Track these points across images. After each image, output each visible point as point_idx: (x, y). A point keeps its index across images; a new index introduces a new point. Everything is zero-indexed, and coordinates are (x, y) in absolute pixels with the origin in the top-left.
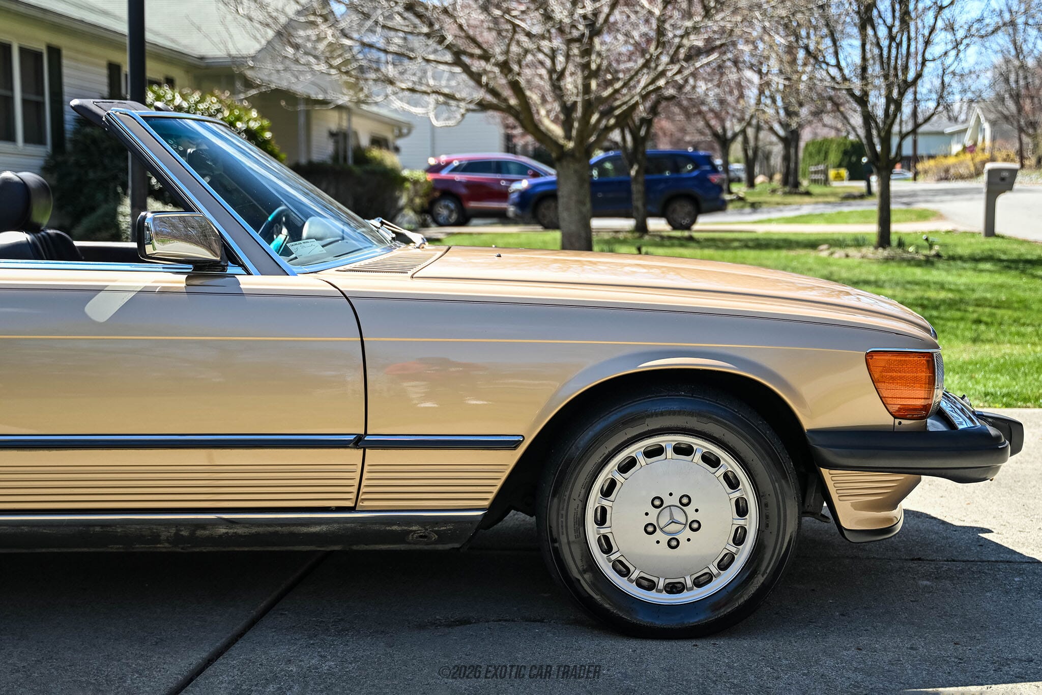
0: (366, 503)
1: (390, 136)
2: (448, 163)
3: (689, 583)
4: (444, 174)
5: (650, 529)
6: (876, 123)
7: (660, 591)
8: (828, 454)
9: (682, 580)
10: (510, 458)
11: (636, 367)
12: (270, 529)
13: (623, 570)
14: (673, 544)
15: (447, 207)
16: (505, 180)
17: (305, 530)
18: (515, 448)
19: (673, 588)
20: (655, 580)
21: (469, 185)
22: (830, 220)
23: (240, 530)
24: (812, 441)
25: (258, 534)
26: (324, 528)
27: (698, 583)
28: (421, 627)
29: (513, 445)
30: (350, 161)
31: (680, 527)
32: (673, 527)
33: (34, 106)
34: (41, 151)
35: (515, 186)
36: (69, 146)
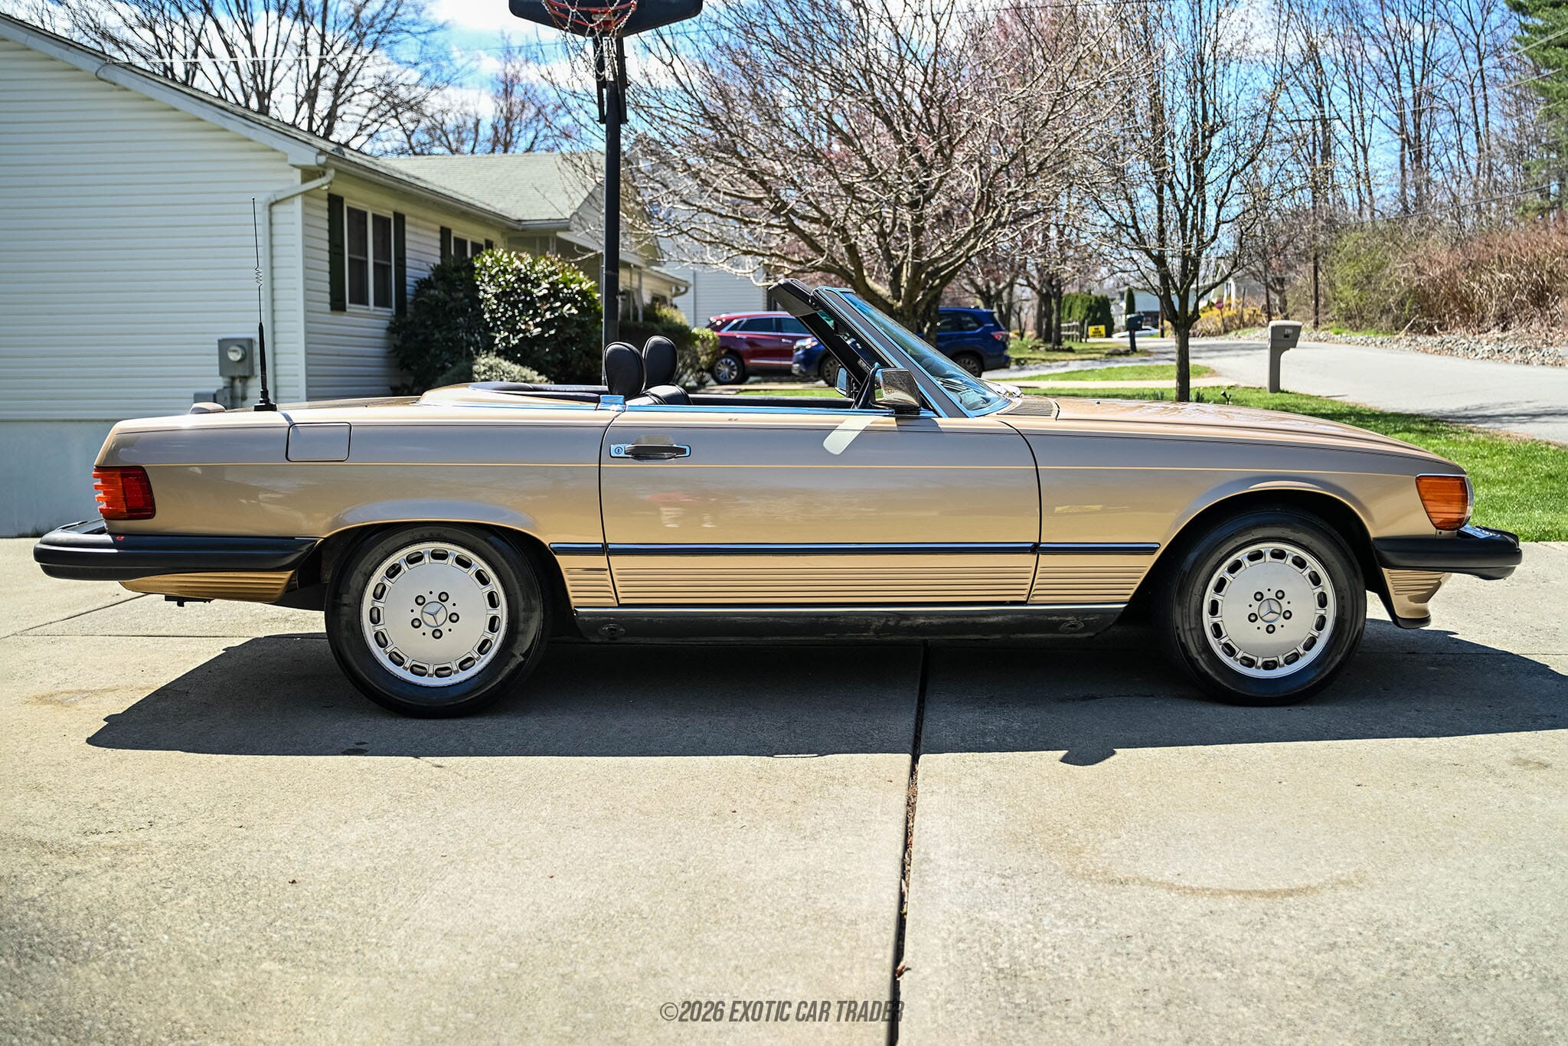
0: (1036, 598)
1: (667, 294)
2: (729, 321)
3: (1282, 661)
4: (724, 332)
5: (1253, 618)
6: (1173, 281)
7: (1258, 668)
8: (1389, 556)
9: (1275, 659)
10: (1148, 562)
11: (1247, 488)
12: (958, 620)
13: (1230, 650)
14: (1271, 629)
15: (728, 364)
16: (788, 338)
17: (985, 620)
18: (1153, 554)
19: (1269, 666)
20: (1255, 659)
21: (750, 342)
22: (1104, 376)
23: (935, 621)
24: (1378, 546)
25: (948, 624)
26: (1000, 618)
27: (1288, 662)
28: (1063, 700)
29: (1150, 550)
30: (640, 319)
31: (1275, 616)
32: (1271, 616)
33: (381, 270)
34: (388, 312)
35: (799, 344)
36: (410, 308)
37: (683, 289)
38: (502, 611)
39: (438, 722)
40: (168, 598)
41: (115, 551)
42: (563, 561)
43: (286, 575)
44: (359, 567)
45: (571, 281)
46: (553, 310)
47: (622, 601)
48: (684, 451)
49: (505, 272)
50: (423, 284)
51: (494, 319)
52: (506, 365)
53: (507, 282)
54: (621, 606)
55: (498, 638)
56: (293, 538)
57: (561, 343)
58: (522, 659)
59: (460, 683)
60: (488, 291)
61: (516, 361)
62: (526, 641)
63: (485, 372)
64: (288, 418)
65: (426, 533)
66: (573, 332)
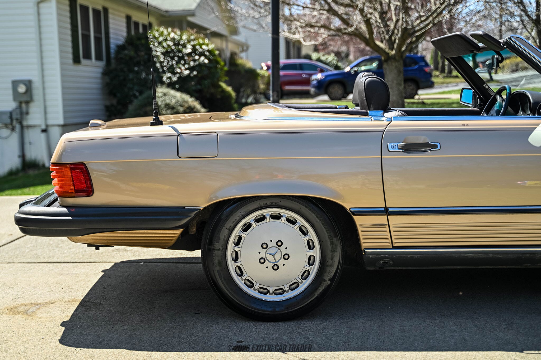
1: (238, 51)
16: (305, 74)
33: (98, 40)
34: (102, 64)
35: (314, 77)
36: (113, 61)
37: (245, 48)
38: (317, 252)
39: (277, 324)
40: (89, 245)
41: (70, 218)
42: (358, 219)
43: (179, 232)
44: (225, 225)
45: (203, 44)
46: (195, 61)
47: (396, 245)
48: (436, 146)
49: (166, 40)
50: (120, 48)
51: (162, 67)
52: (172, 92)
53: (168, 46)
54: (394, 248)
55: (314, 270)
56: (184, 207)
57: (200, 79)
58: (329, 282)
59: (290, 299)
60: (158, 51)
61: (178, 90)
62: (331, 271)
63: (161, 97)
64: (175, 130)
65: (268, 202)
66: (206, 72)
